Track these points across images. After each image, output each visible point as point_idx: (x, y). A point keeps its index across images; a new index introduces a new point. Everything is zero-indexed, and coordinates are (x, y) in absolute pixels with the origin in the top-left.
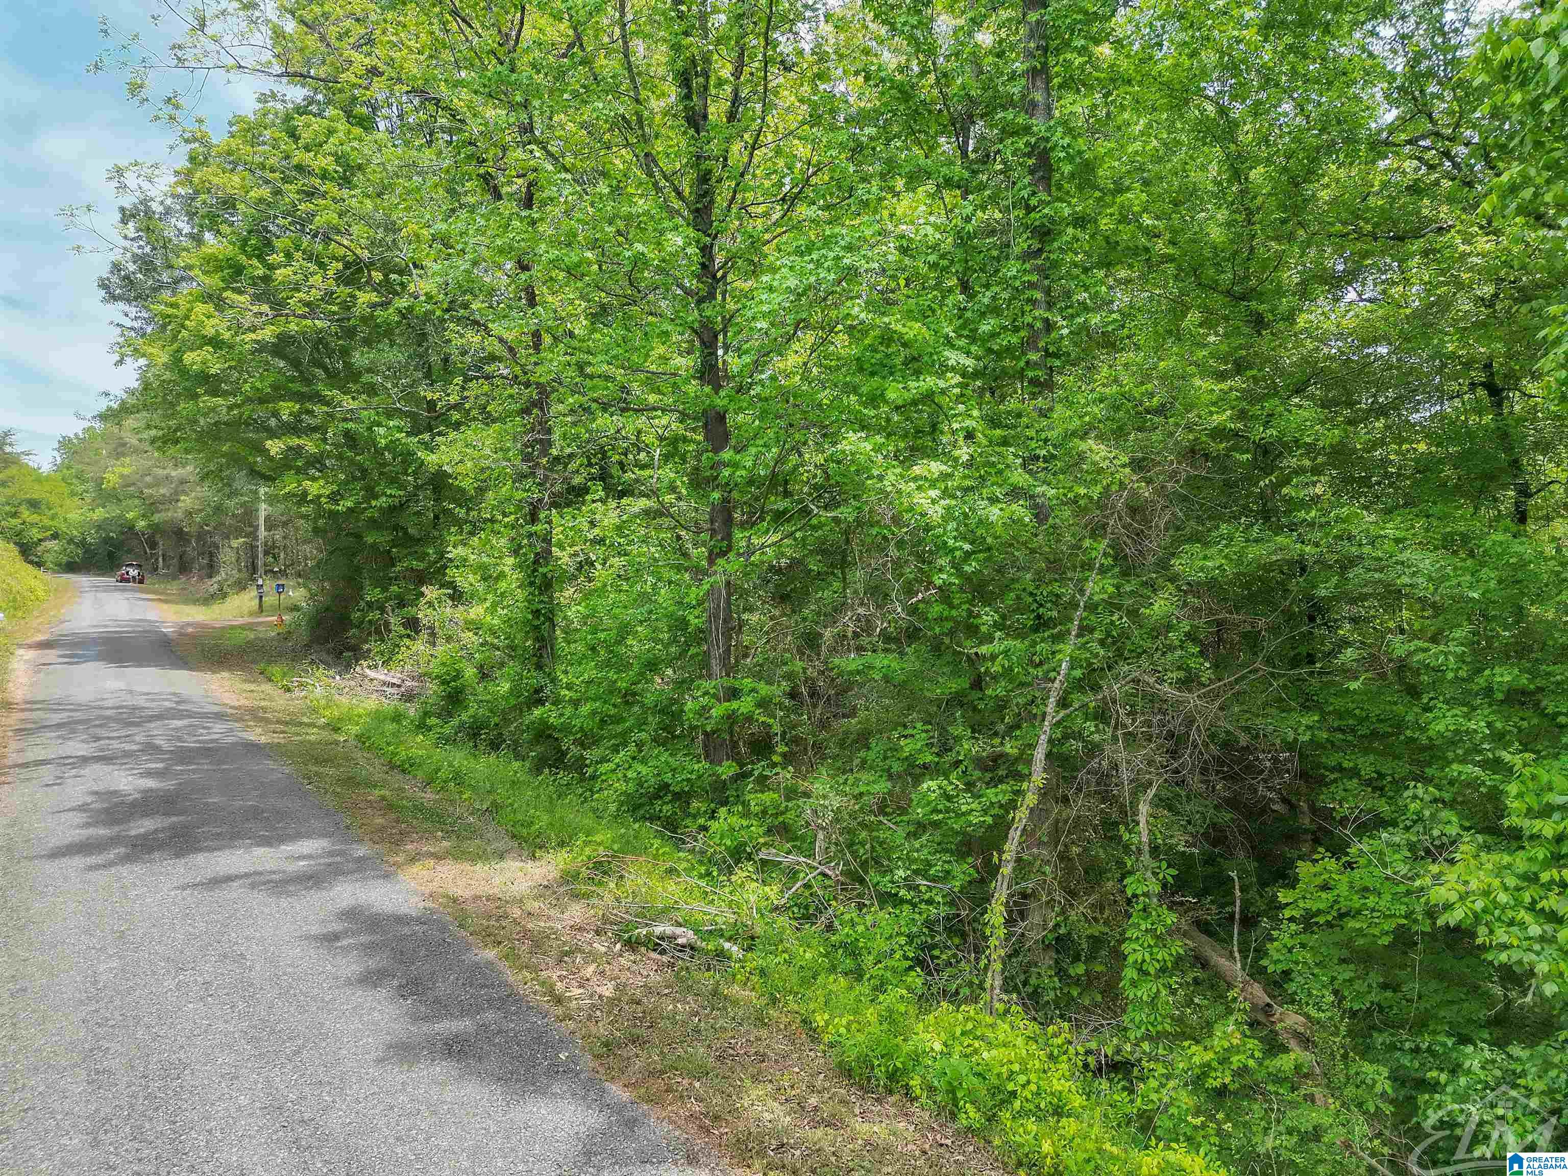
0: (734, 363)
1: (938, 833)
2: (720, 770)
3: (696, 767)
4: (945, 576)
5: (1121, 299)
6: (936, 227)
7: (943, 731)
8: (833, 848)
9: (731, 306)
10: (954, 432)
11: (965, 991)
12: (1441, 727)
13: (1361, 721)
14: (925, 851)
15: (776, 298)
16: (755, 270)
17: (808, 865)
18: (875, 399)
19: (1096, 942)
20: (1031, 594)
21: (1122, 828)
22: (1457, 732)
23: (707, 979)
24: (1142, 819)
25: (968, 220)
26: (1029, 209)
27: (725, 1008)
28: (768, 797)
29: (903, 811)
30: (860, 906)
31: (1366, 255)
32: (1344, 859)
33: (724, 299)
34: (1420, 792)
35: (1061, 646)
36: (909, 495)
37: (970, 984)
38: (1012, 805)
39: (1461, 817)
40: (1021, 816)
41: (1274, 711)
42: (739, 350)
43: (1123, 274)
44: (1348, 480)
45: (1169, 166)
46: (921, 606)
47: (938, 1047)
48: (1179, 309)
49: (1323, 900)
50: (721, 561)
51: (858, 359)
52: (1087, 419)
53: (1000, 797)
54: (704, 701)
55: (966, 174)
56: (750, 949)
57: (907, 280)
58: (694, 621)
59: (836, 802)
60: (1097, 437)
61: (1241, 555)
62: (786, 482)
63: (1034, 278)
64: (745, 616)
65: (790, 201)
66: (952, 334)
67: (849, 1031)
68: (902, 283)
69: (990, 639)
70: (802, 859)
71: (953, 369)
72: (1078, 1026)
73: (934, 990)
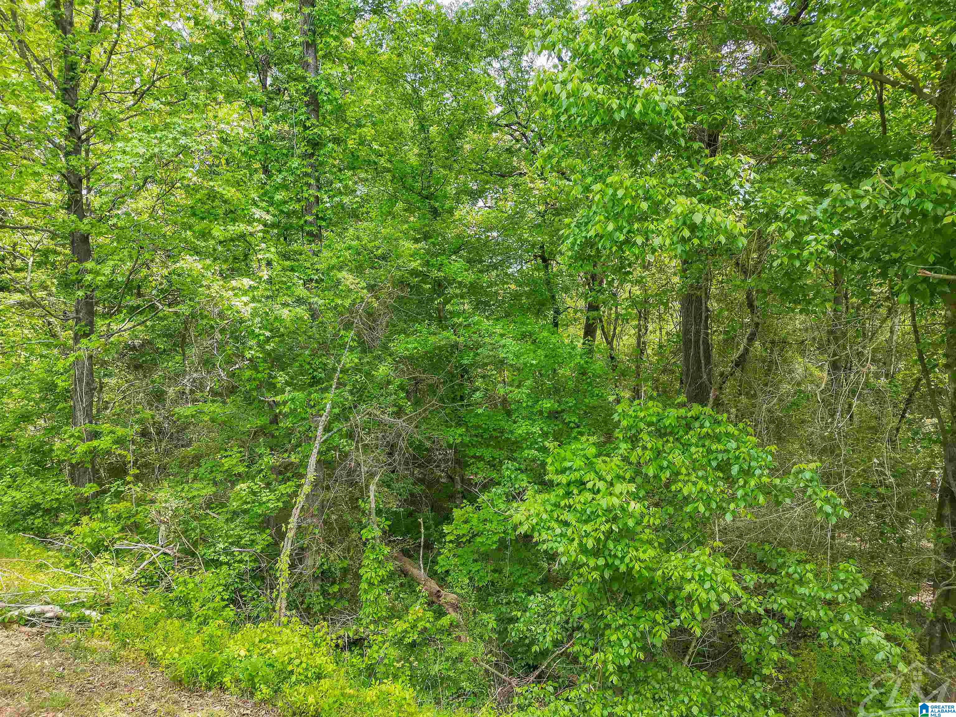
0: (96, 202)
1: (246, 516)
2: (84, 490)
3: (63, 489)
4: (253, 352)
5: (362, 190)
6: (245, 129)
7: (251, 450)
8: (172, 535)
9: (93, 160)
10: (259, 261)
11: (264, 615)
12: (520, 432)
13: (485, 430)
14: (238, 529)
15: (128, 159)
16: (112, 138)
17: (153, 549)
18: (205, 235)
19: (345, 571)
20: (309, 363)
21: (360, 501)
22: (527, 433)
23: (70, 639)
24: (372, 494)
25: (267, 128)
26: (306, 128)
27: (85, 657)
28: (122, 506)
29: (223, 505)
30: (191, 571)
31: (487, 182)
32: (476, 505)
33: (87, 154)
34: (510, 466)
35: (327, 394)
36: (228, 300)
37: (267, 609)
38: (295, 494)
39: (528, 477)
40: (301, 500)
41: (444, 428)
42: (100, 193)
43: (363, 175)
44: (479, 303)
45: (387, 116)
46: (237, 371)
47: (243, 653)
48: (393, 199)
49: (464, 529)
50: (84, 341)
51: (192, 208)
52: (341, 259)
53: (288, 490)
54: (71, 441)
55: (265, 99)
56: (106, 612)
57: (227, 160)
58: (62, 383)
59: (174, 503)
60: (348, 270)
61: (426, 341)
62: (139, 287)
63: (309, 170)
64: (105, 380)
65: (140, 95)
66: (256, 198)
67: (180, 655)
68: (223, 162)
69: (283, 392)
70: (148, 545)
71: (259, 221)
72: (333, 623)
73: (242, 617)
